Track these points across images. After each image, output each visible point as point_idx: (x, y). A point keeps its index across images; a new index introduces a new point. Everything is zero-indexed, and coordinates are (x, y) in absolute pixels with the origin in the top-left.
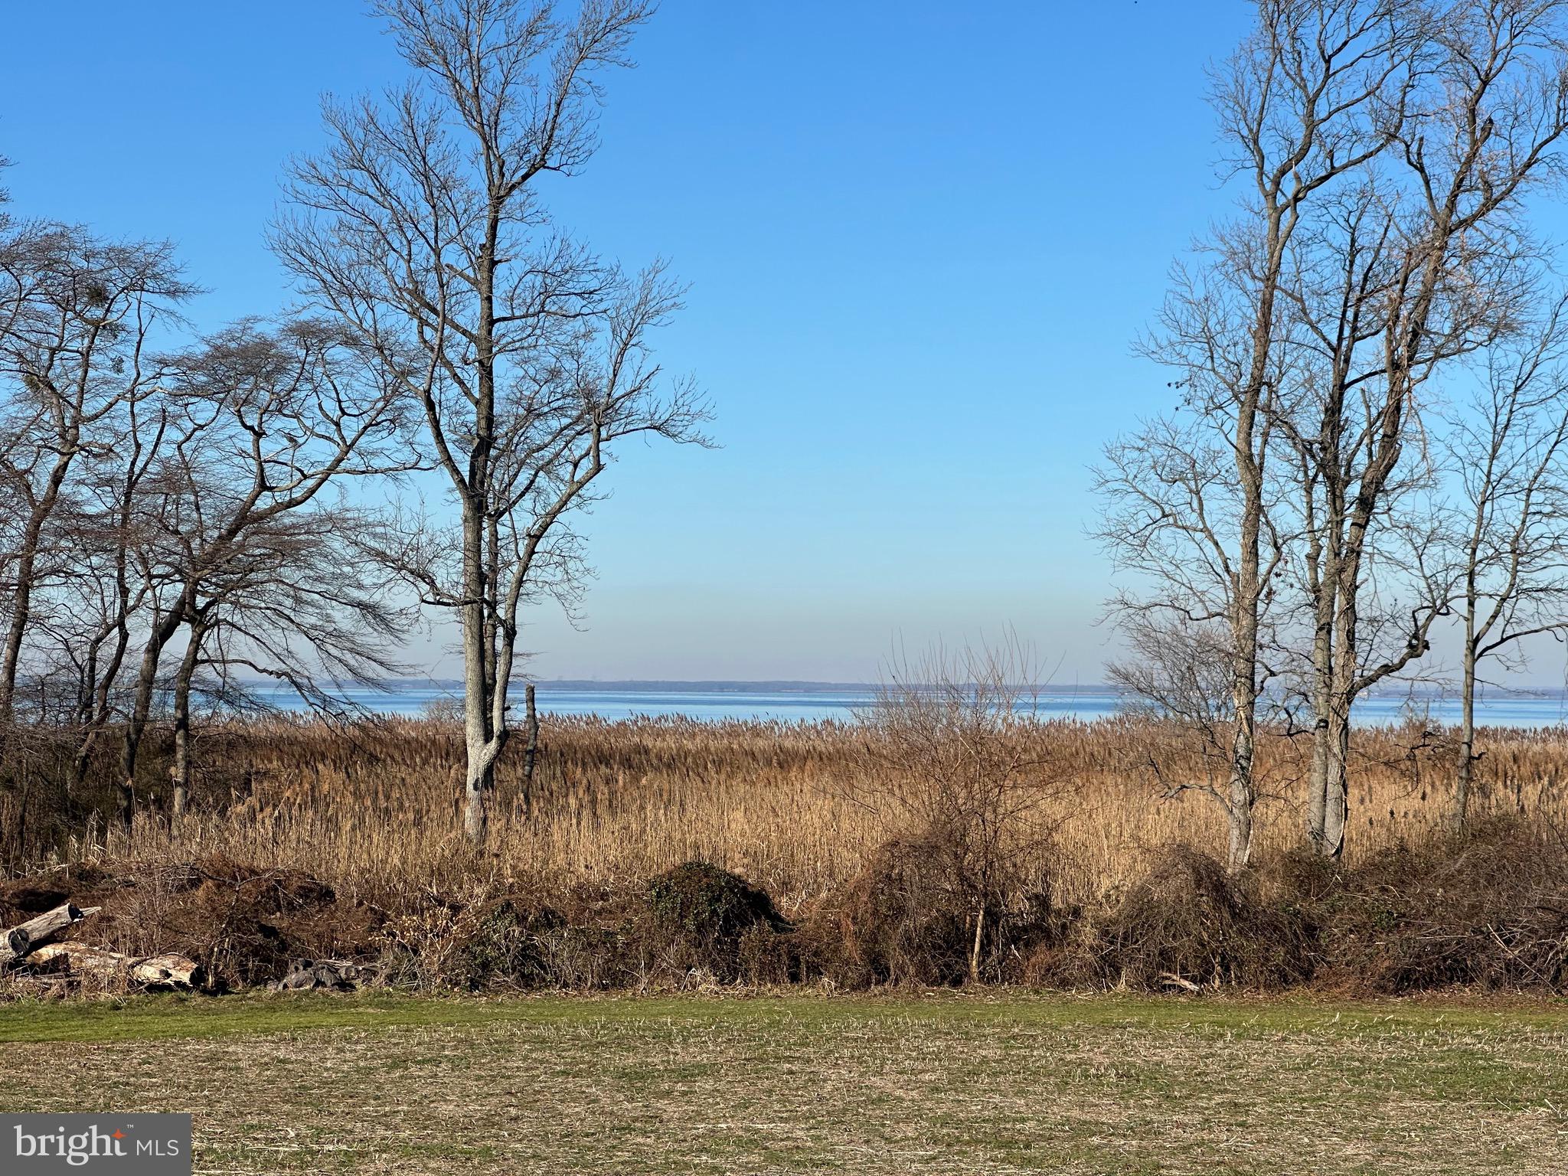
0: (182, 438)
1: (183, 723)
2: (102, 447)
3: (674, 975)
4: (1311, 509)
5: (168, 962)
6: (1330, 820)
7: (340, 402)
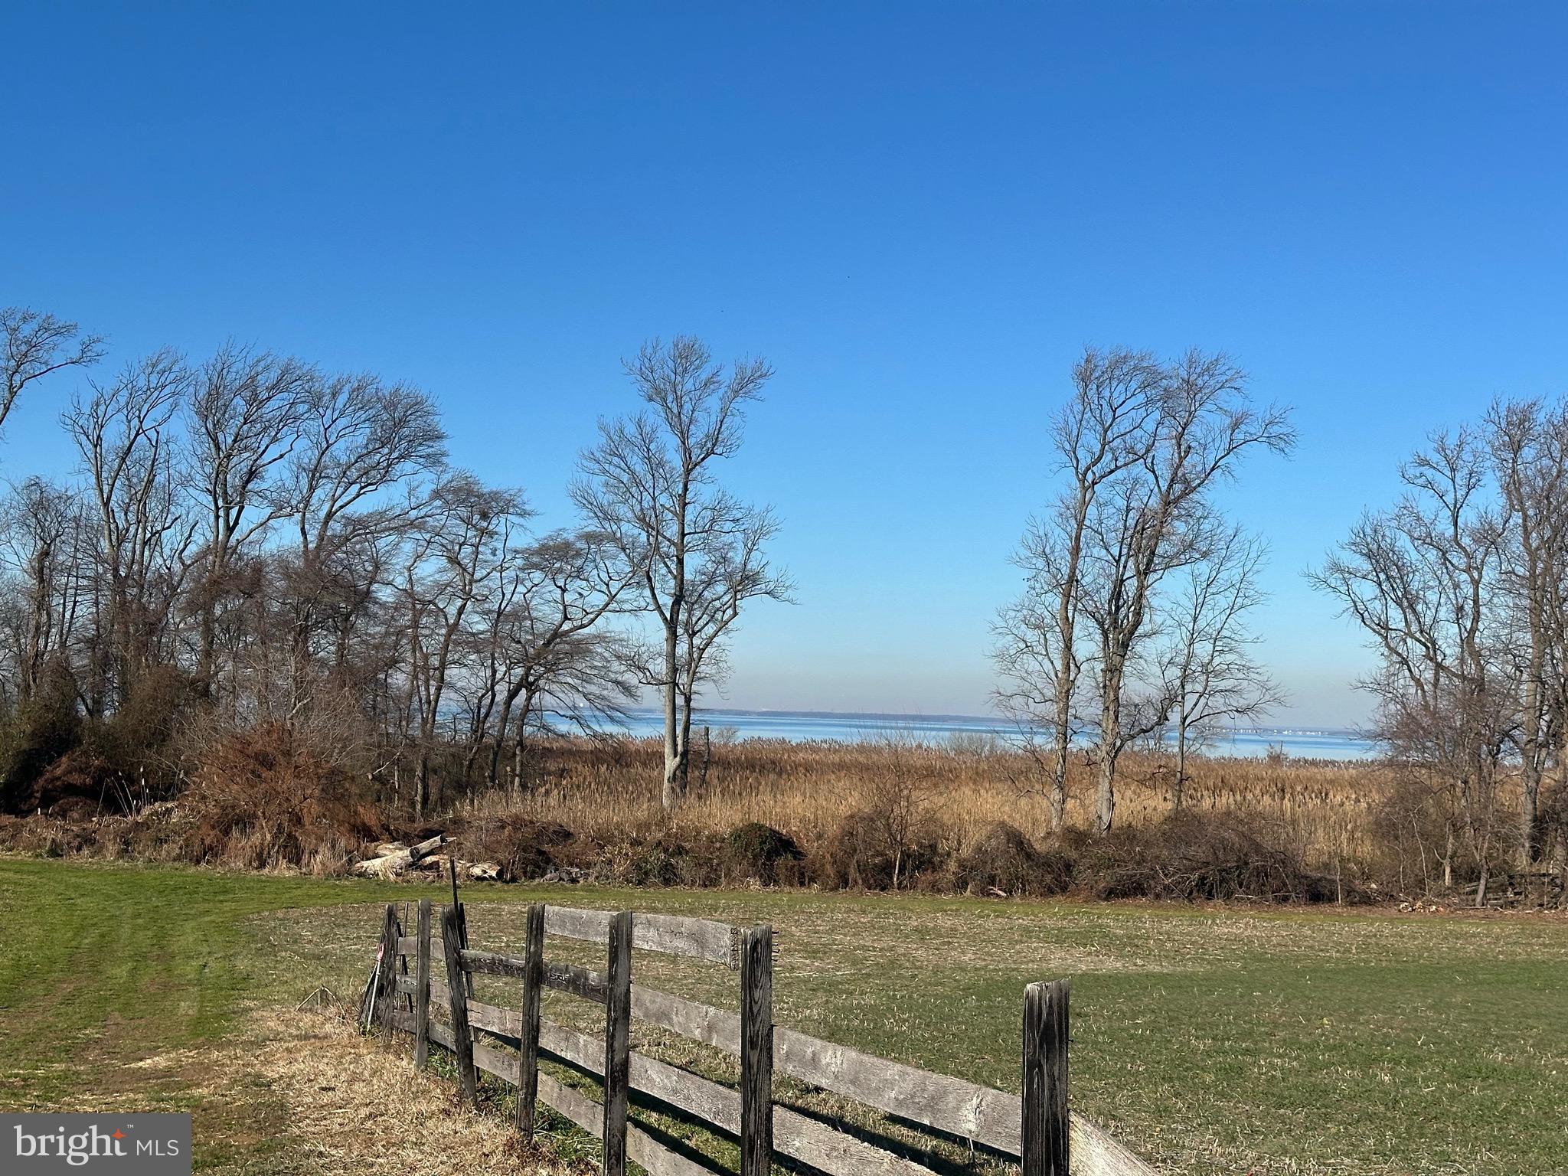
0: (526, 591)
1: (520, 743)
2: (483, 595)
3: (739, 880)
5: (486, 866)
6: (1104, 811)
7: (609, 573)
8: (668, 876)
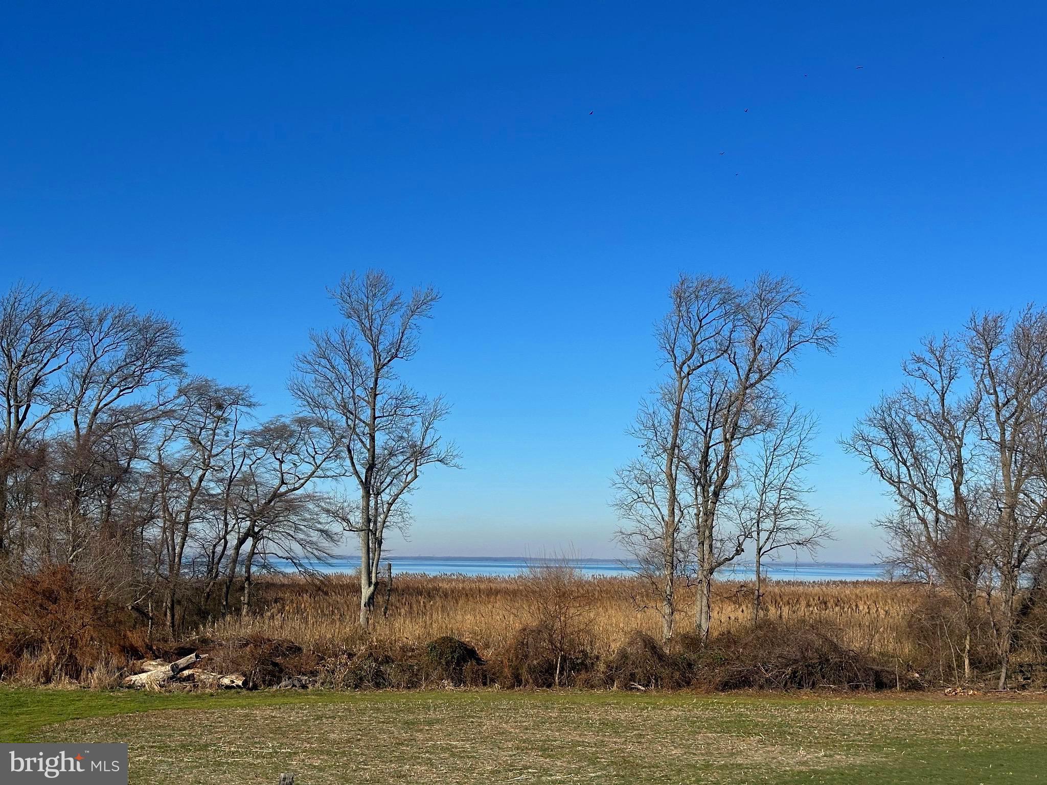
0: (252, 463)
1: (248, 579)
2: (219, 467)
3: (436, 683)
4: (697, 495)
5: (234, 677)
6: (703, 621)
7: (315, 449)
8: (379, 680)
